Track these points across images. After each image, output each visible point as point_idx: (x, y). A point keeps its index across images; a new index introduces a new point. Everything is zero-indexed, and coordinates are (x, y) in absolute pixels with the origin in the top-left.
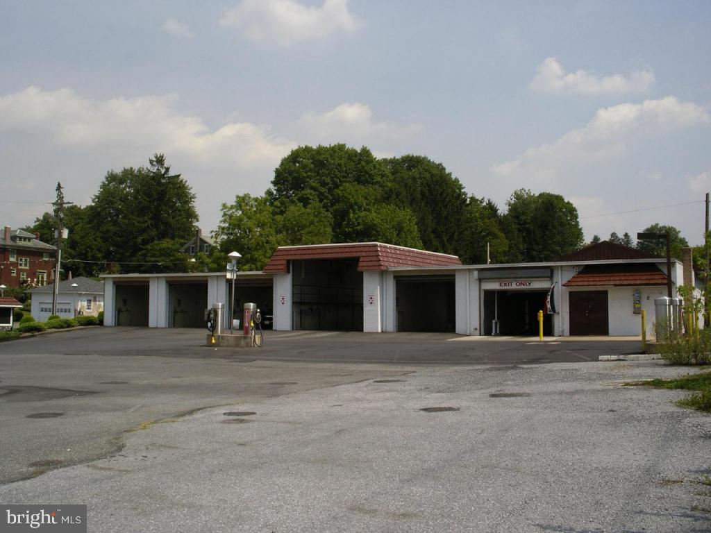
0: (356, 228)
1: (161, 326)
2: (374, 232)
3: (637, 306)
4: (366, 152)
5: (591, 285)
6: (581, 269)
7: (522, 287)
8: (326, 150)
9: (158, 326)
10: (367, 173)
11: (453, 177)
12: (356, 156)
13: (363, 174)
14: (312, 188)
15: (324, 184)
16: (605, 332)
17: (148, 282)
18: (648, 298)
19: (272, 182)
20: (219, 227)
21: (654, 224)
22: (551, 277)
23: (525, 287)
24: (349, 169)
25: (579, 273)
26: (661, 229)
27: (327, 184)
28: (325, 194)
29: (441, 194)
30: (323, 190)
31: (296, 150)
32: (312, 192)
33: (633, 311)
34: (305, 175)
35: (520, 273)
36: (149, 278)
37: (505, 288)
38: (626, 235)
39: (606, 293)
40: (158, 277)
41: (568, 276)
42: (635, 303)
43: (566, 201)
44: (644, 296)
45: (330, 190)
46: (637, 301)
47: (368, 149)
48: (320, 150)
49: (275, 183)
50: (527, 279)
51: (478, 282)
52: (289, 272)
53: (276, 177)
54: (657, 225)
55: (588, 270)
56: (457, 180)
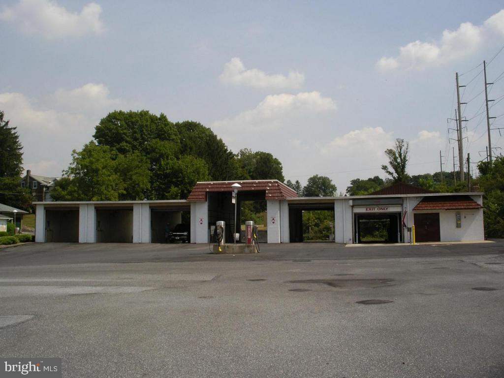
0: (165, 171)
1: (90, 242)
2: (180, 175)
3: (459, 222)
4: (163, 118)
5: (428, 209)
6: (422, 199)
7: (382, 211)
8: (136, 114)
9: (88, 242)
10: (165, 132)
11: (218, 138)
12: (156, 120)
13: (163, 133)
14: (127, 142)
15: (136, 139)
16: (438, 239)
17: (78, 208)
18: (465, 217)
19: (93, 136)
20: (69, 168)
21: (315, 175)
22: (402, 205)
23: (384, 211)
24: (153, 129)
25: (421, 202)
26: (320, 178)
27: (138, 139)
28: (137, 146)
29: (217, 150)
30: (135, 143)
31: (112, 113)
32: (128, 144)
33: (456, 226)
34: (122, 132)
35: (382, 201)
36: (78, 204)
37: (370, 211)
38: (297, 182)
39: (438, 214)
40: (87, 204)
41: (414, 203)
42: (457, 221)
43: (274, 157)
44: (462, 217)
45: (140, 144)
46: (458, 219)
47: (165, 115)
48: (131, 115)
49: (96, 137)
50: (385, 206)
51: (351, 208)
52: (206, 201)
53: (96, 133)
54: (317, 175)
55: (426, 200)
56: (221, 141)
